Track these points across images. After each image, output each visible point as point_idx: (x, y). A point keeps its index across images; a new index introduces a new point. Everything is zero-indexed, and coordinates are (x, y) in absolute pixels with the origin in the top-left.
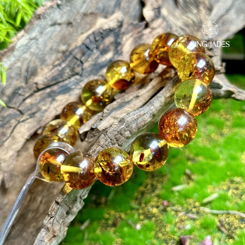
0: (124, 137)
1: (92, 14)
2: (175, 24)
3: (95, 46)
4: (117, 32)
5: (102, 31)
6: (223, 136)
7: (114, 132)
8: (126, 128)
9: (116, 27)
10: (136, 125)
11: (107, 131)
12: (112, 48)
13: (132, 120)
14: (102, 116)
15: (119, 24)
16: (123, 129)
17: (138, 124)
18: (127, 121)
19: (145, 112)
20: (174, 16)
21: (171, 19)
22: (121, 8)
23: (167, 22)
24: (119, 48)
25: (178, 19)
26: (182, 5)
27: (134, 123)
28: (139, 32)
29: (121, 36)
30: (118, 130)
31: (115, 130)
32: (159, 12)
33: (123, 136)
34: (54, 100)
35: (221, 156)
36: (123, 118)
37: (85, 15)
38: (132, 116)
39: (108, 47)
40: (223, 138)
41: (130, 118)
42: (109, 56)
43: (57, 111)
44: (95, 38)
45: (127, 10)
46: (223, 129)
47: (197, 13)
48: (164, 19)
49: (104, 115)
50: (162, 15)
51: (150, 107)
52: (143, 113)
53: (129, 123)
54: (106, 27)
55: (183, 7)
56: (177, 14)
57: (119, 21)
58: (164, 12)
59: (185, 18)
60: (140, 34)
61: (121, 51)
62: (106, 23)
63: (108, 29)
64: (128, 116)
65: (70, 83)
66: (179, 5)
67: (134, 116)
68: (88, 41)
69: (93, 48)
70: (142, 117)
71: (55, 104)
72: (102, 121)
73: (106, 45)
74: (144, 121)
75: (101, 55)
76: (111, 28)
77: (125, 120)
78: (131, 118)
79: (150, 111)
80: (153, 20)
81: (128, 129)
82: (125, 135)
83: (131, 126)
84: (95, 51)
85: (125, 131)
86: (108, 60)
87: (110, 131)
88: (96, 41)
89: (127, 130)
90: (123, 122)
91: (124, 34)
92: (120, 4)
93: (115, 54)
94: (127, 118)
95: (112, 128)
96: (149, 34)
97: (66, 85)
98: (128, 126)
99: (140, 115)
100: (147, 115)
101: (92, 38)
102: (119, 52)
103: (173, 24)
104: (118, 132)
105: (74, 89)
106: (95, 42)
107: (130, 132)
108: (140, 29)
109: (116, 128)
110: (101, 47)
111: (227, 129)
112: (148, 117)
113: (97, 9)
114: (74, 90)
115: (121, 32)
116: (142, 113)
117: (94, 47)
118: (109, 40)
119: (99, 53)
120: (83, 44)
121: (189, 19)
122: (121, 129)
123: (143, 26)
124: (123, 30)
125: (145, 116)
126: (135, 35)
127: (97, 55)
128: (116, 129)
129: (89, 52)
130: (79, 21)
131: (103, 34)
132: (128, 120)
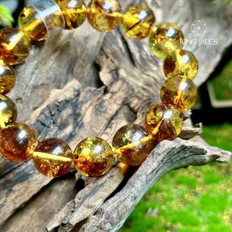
0: (105, 231)
1: (42, 84)
2: (136, 85)
3: (52, 121)
4: (74, 102)
5: (57, 104)
6: (198, 196)
7: (93, 228)
8: (106, 220)
9: (73, 96)
10: (117, 213)
11: (84, 228)
12: (71, 121)
13: (112, 209)
14: (74, 208)
15: (76, 93)
16: (103, 222)
17: (119, 212)
18: (107, 212)
19: (126, 197)
20: (133, 76)
21: (131, 79)
22: (75, 73)
23: (128, 83)
24: (79, 120)
25: (138, 79)
26: (140, 64)
27: (115, 212)
28: (99, 99)
29: (79, 106)
30: (97, 225)
31: (94, 226)
32: (117, 74)
33: (103, 230)
34: (10, 191)
35: (201, 220)
36: (102, 208)
37: (35, 87)
38: (111, 205)
39: (66, 120)
40: (198, 198)
41: (109, 207)
42: (69, 130)
43: (15, 203)
44: (51, 112)
45: (81, 75)
46: (195, 188)
47: (157, 70)
48: (124, 80)
49: (76, 206)
50: (120, 76)
51: (131, 189)
52: (124, 198)
53: (109, 214)
54: (62, 98)
55: (142, 65)
56: (136, 74)
57: (75, 90)
58: (122, 73)
59: (145, 76)
60: (100, 101)
61: (81, 122)
62: (61, 94)
63: (65, 100)
64: (106, 205)
65: (27, 168)
66: (136, 63)
67: (114, 204)
68: (43, 117)
69: (50, 124)
70: (123, 203)
71: (13, 196)
72: (73, 213)
73: (64, 118)
74: (126, 207)
75: (59, 130)
76: (68, 99)
77: (104, 211)
78: (111, 207)
79: (131, 194)
80: (111, 84)
81: (109, 220)
82: (105, 228)
83: (111, 216)
84: (52, 127)
85: (105, 224)
86: (68, 134)
87: (88, 228)
88: (52, 115)
89: (108, 222)
90: (102, 214)
91: (82, 103)
92: (73, 70)
93: (75, 127)
94: (106, 208)
95: (90, 224)
96: (110, 99)
97: (23, 170)
98: (109, 217)
99: (120, 201)
100: (128, 199)
101: (47, 113)
102: (80, 124)
103: (134, 85)
104: (97, 227)
105: (33, 173)
106: (51, 117)
107: (111, 224)
108: (100, 96)
109: (94, 222)
110: (59, 120)
111: (200, 188)
112: (129, 201)
113: (47, 79)
114: (33, 175)
115: (79, 101)
116: (122, 198)
117: (50, 122)
118: (67, 112)
119: (57, 128)
120: (38, 121)
121: (150, 77)
122: (101, 223)
123: (103, 92)
124: (81, 99)
125: (126, 201)
126: (95, 103)
127: (54, 131)
128: (95, 224)
129: (45, 129)
130: (29, 94)
131: (59, 107)
132: (107, 210)
